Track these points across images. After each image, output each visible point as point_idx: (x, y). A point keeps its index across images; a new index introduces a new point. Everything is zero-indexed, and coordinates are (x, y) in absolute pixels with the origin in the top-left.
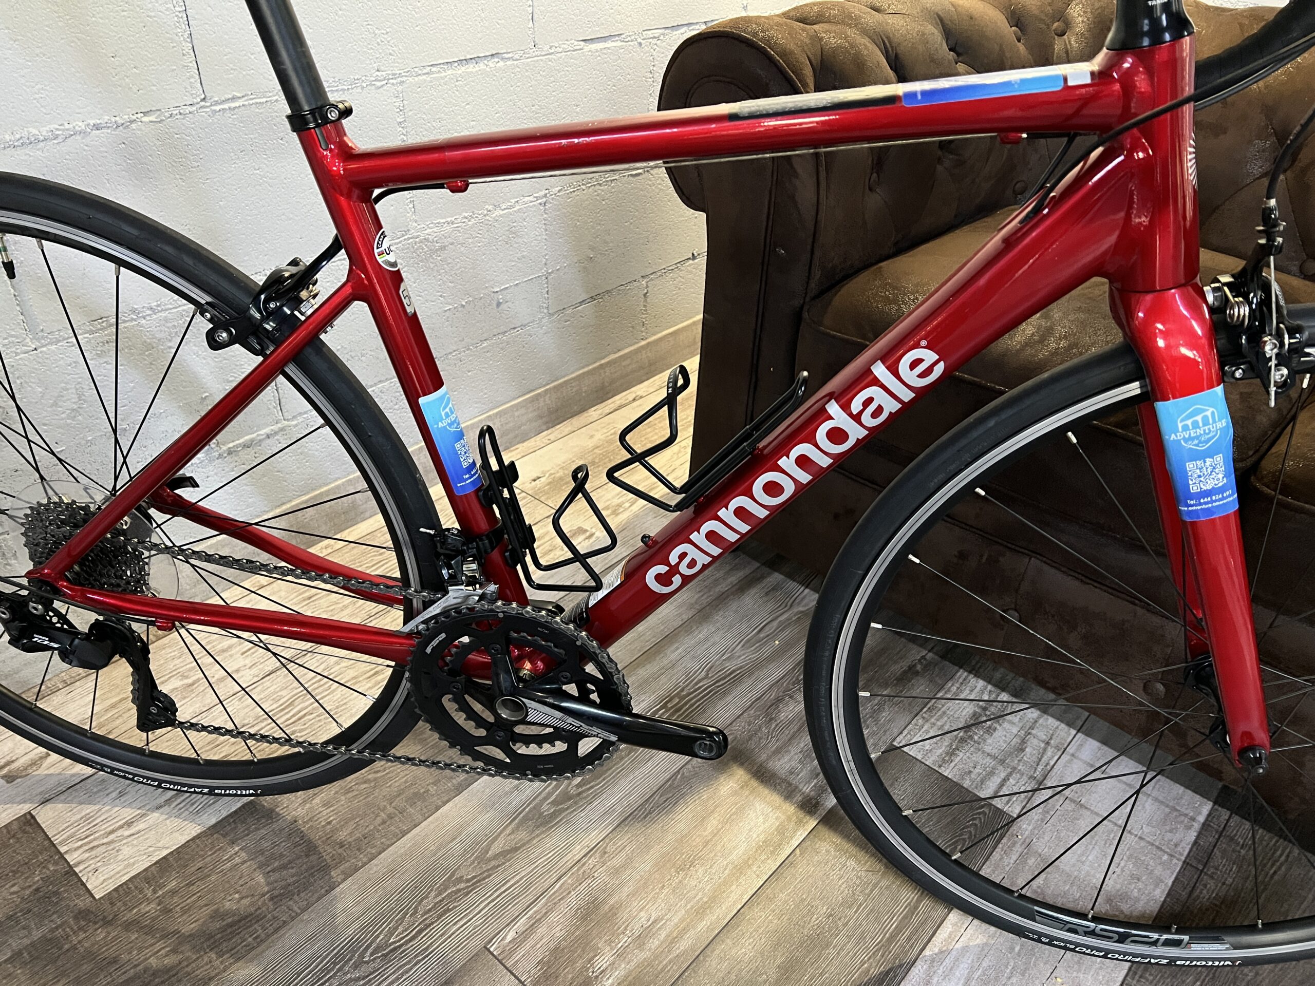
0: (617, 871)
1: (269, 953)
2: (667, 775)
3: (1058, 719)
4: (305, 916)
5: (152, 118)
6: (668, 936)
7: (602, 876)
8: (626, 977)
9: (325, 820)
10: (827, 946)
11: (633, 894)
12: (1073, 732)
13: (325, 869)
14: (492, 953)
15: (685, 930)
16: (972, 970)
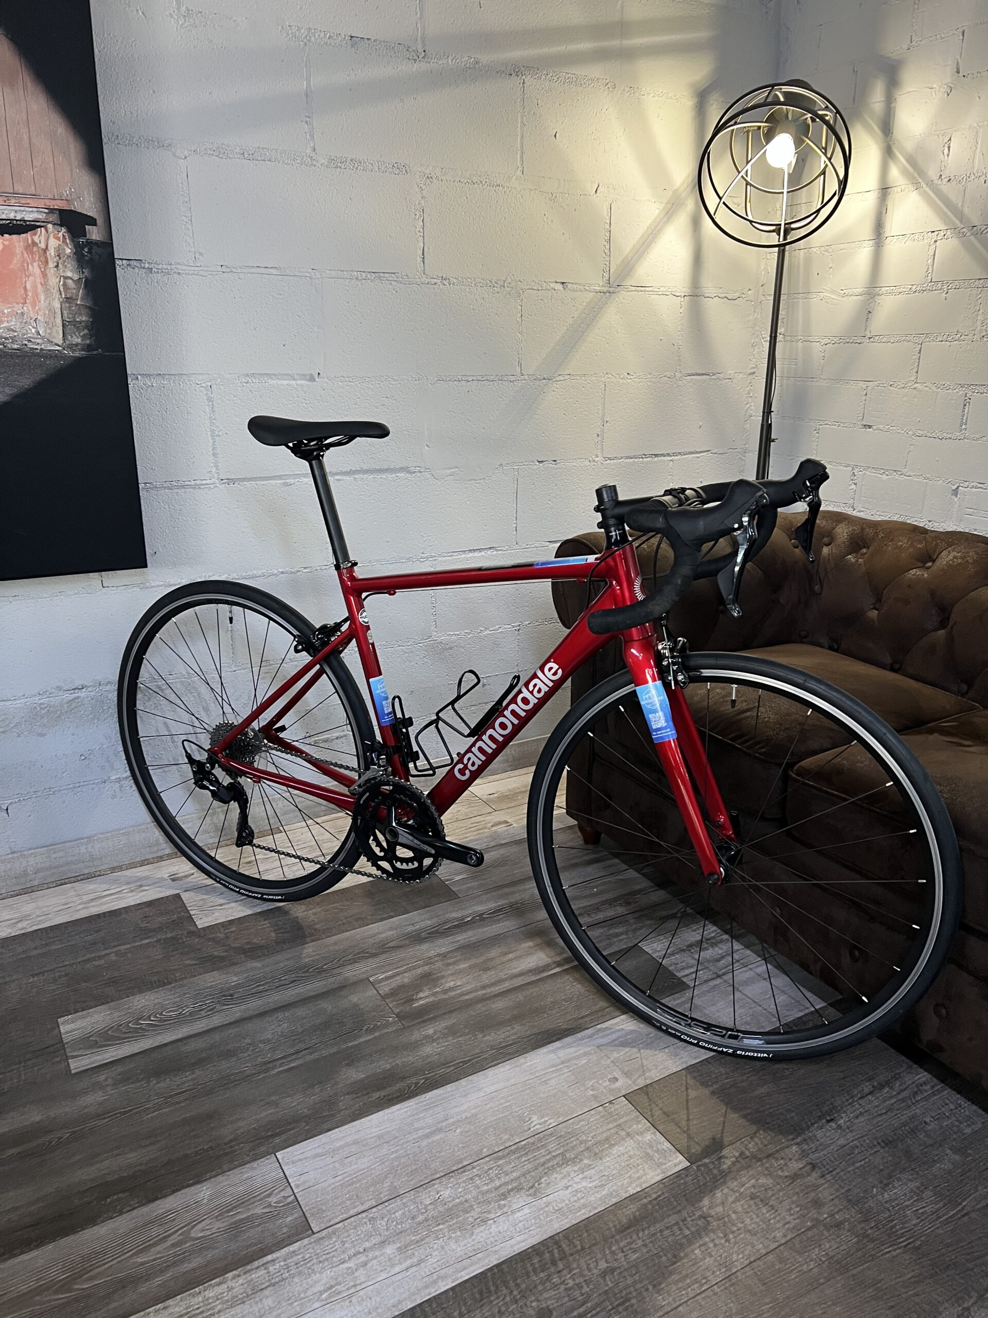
0: (449, 964)
1: (267, 960)
2: (496, 934)
3: (754, 952)
4: (288, 951)
5: (308, 570)
6: (461, 993)
7: (439, 965)
8: (430, 1002)
10: (544, 1013)
11: (451, 974)
12: (759, 959)
13: (304, 937)
14: (369, 981)
15: (471, 993)
16: (619, 1037)
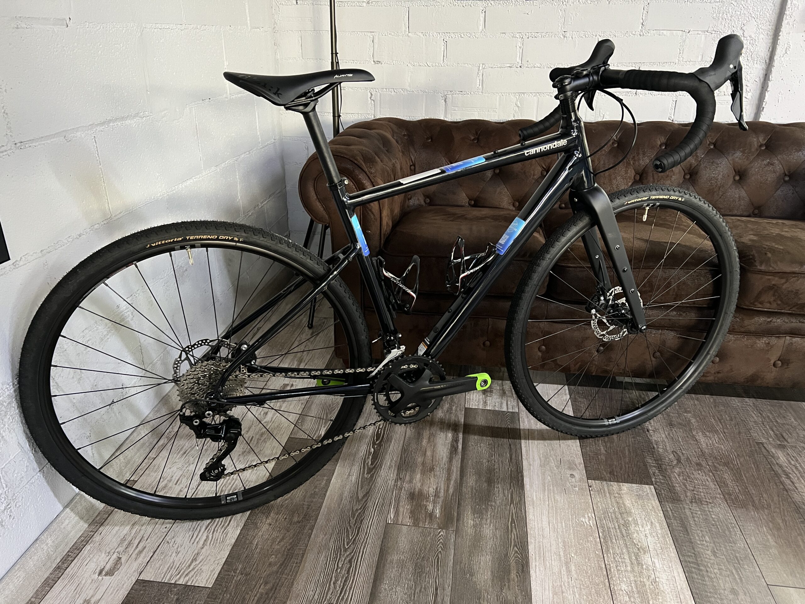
1: (307, 565)
2: (400, 448)
6: (444, 490)
7: (406, 485)
8: (441, 508)
9: (283, 518)
13: (300, 532)
14: (390, 523)
